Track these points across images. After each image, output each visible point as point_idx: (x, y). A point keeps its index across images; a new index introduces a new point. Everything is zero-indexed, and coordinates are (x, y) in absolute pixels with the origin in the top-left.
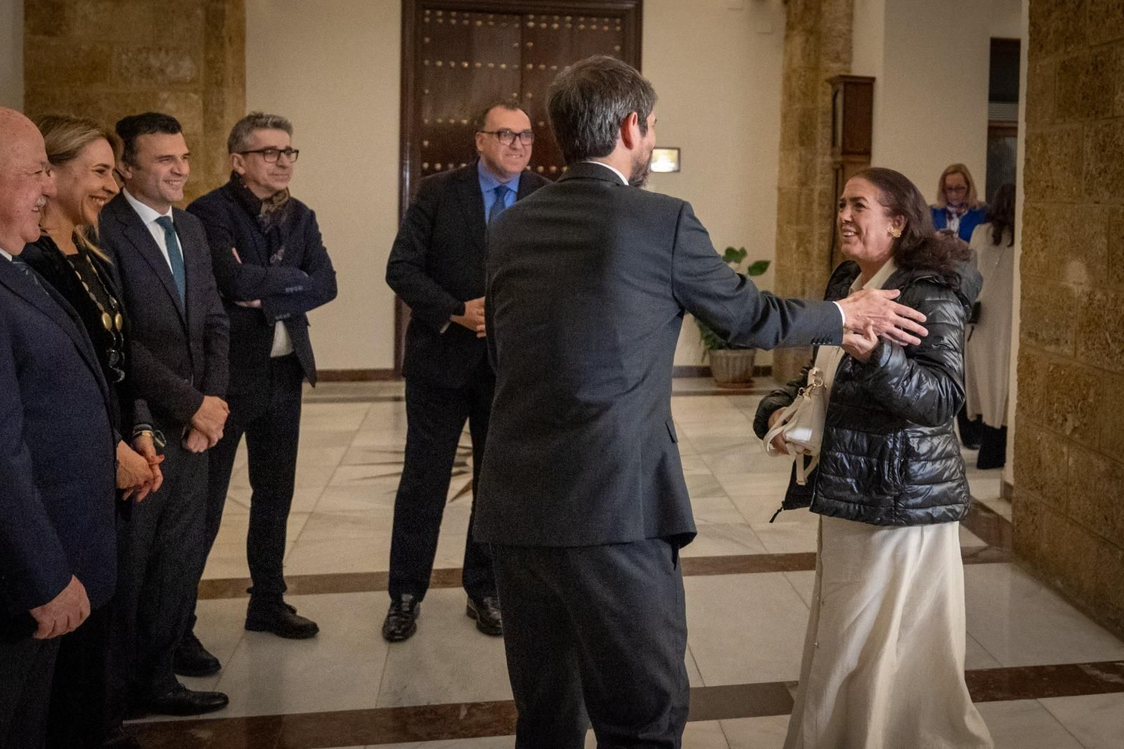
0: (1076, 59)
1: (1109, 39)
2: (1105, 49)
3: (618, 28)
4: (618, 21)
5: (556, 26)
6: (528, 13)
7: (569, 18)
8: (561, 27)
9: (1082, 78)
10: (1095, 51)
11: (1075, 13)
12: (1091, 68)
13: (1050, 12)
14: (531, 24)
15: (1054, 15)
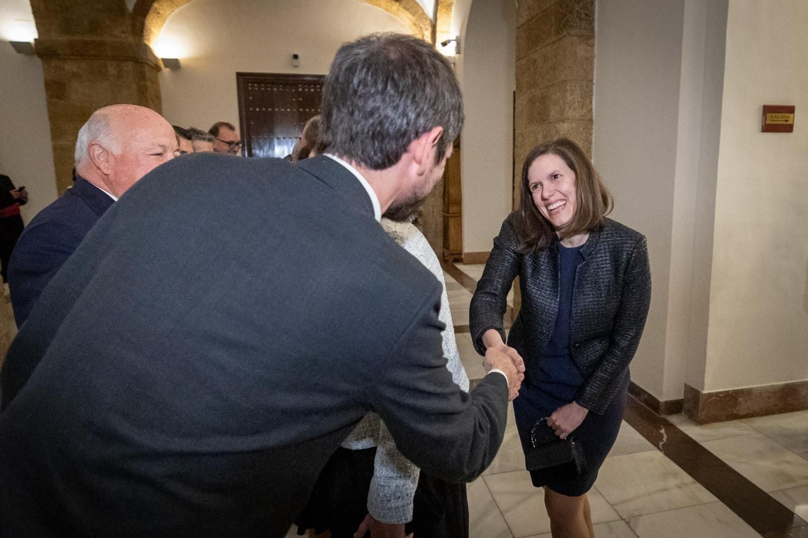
2: (546, 89)
5: (312, 90)
6: (298, 84)
8: (315, 90)
10: (542, 91)
11: (534, 73)
14: (300, 89)
15: (526, 75)
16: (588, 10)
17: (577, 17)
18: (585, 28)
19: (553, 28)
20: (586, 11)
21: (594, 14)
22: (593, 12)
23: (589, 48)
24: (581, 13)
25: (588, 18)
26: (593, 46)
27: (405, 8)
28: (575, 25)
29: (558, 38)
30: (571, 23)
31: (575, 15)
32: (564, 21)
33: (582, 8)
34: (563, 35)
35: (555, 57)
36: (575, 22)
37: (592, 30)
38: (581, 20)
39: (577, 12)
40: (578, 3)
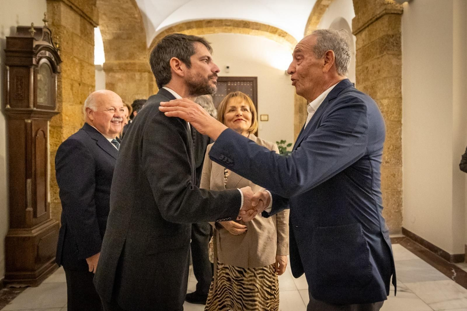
0: (367, 85)
1: (375, 80)
2: (374, 82)
3: (251, 84)
4: (251, 82)
5: (235, 84)
6: (228, 81)
7: (239, 82)
8: (237, 85)
9: (369, 90)
10: (372, 83)
11: (367, 74)
12: (371, 88)
13: (361, 74)
14: (229, 84)
15: (362, 75)
16: (398, 41)
17: (392, 45)
18: (396, 50)
19: (378, 50)
20: (397, 42)
21: (401, 43)
22: (400, 42)
23: (399, 60)
24: (394, 43)
25: (398, 45)
26: (400, 59)
27: (287, 40)
28: (391, 49)
29: (380, 56)
30: (389, 48)
31: (391, 44)
32: (384, 47)
33: (394, 40)
34: (383, 54)
35: (380, 65)
36: (391, 47)
37: (400, 51)
38: (394, 46)
39: (392, 42)
40: (392, 38)
